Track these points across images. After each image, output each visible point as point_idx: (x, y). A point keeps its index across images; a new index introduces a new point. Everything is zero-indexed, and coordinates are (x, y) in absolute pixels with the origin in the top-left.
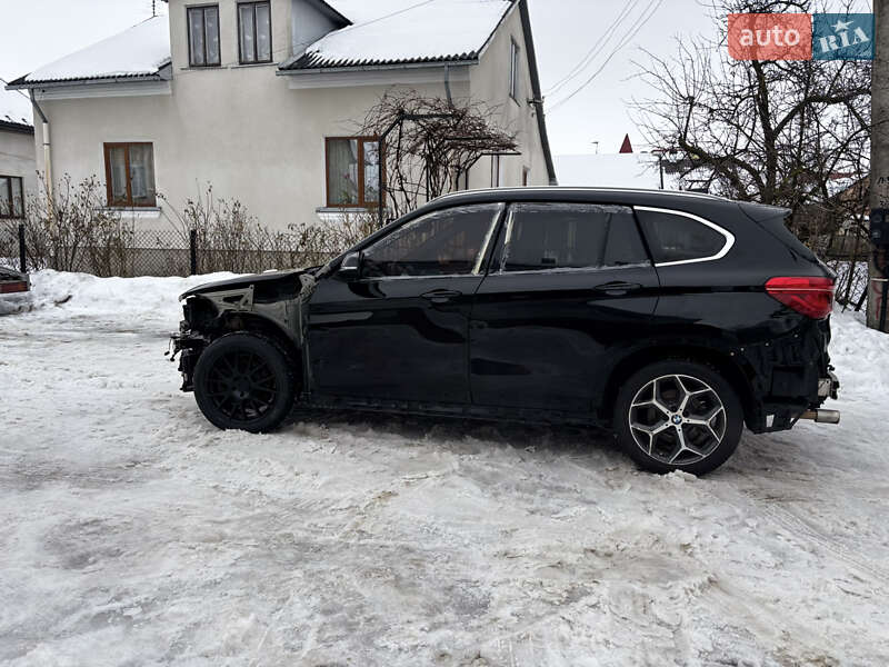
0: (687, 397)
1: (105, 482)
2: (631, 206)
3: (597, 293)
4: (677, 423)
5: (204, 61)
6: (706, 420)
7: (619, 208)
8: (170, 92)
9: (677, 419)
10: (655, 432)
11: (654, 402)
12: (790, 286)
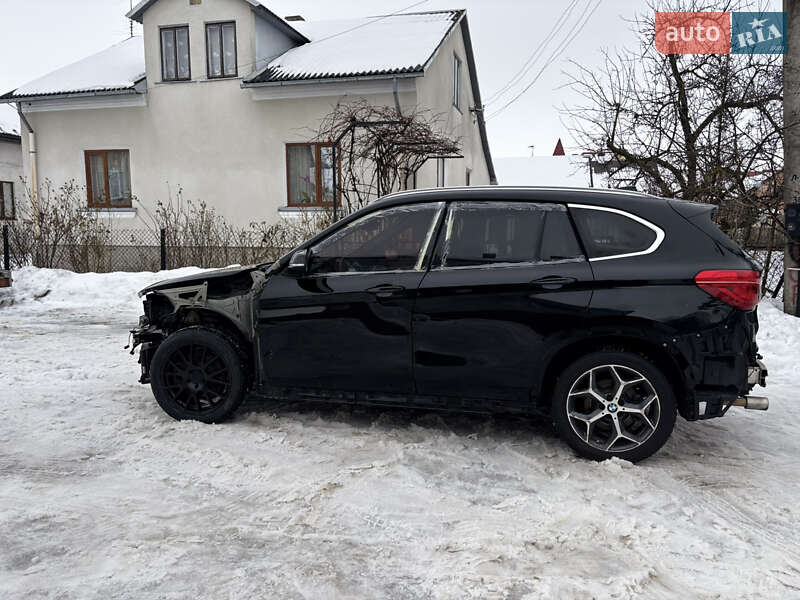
0: (622, 387)
1: (59, 476)
2: (565, 204)
3: (534, 287)
4: (613, 412)
5: (176, 76)
6: (641, 408)
7: (554, 206)
8: (144, 104)
9: (612, 408)
10: (592, 420)
11: (591, 391)
12: (719, 279)
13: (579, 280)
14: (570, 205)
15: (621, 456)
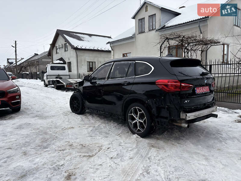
0: (139, 114)
2: (135, 61)
3: (123, 85)
4: (138, 121)
6: (142, 121)
7: (133, 62)
8: (134, 40)
9: (137, 120)
10: (133, 123)
11: (133, 114)
12: (162, 82)
13: (130, 82)
14: (136, 61)
15: (138, 134)
